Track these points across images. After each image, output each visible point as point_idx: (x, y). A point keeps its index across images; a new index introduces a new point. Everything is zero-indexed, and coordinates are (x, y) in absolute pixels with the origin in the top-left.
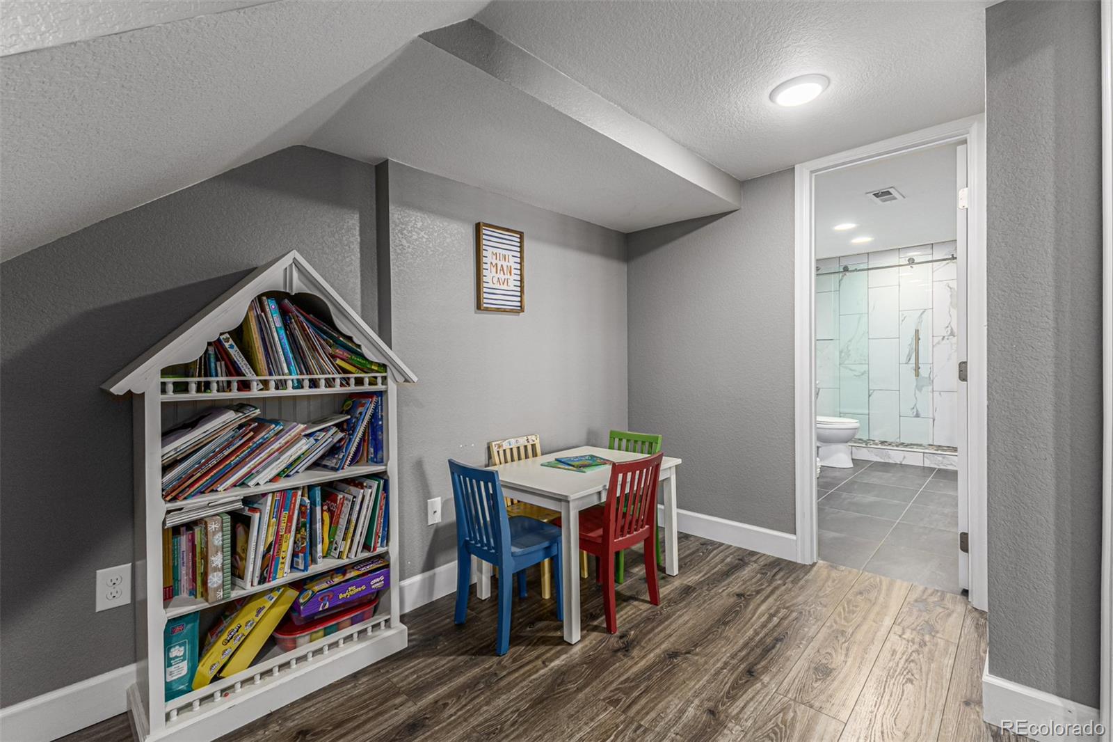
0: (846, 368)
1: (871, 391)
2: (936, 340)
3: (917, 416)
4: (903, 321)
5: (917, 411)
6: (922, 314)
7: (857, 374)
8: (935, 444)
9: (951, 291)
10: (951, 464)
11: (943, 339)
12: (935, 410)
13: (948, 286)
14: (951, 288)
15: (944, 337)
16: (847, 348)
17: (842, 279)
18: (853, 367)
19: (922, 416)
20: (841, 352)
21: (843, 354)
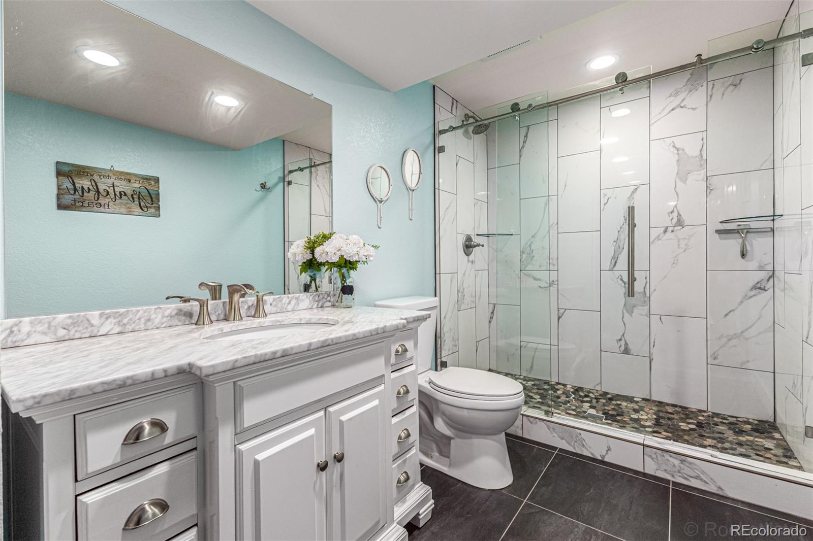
0: (529, 276)
1: (561, 311)
2: (655, 233)
3: (626, 351)
4: (605, 204)
5: (626, 344)
6: (633, 192)
7: (543, 284)
8: (654, 398)
9: (678, 154)
10: (697, 477)
11: (665, 231)
12: (652, 345)
13: (674, 147)
14: (678, 150)
15: (667, 228)
16: (530, 246)
17: (523, 147)
18: (537, 274)
19: (632, 352)
20: (522, 252)
21: (524, 256)
